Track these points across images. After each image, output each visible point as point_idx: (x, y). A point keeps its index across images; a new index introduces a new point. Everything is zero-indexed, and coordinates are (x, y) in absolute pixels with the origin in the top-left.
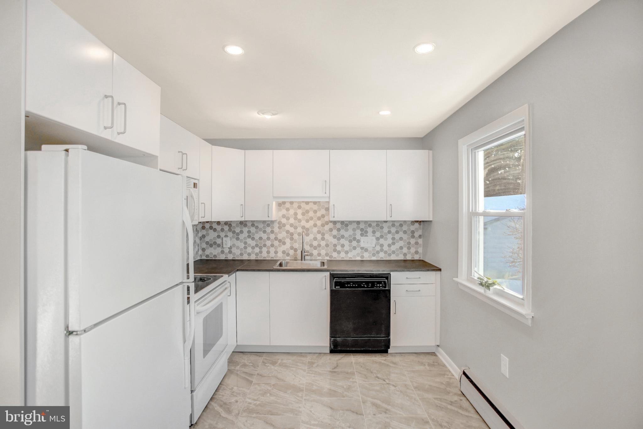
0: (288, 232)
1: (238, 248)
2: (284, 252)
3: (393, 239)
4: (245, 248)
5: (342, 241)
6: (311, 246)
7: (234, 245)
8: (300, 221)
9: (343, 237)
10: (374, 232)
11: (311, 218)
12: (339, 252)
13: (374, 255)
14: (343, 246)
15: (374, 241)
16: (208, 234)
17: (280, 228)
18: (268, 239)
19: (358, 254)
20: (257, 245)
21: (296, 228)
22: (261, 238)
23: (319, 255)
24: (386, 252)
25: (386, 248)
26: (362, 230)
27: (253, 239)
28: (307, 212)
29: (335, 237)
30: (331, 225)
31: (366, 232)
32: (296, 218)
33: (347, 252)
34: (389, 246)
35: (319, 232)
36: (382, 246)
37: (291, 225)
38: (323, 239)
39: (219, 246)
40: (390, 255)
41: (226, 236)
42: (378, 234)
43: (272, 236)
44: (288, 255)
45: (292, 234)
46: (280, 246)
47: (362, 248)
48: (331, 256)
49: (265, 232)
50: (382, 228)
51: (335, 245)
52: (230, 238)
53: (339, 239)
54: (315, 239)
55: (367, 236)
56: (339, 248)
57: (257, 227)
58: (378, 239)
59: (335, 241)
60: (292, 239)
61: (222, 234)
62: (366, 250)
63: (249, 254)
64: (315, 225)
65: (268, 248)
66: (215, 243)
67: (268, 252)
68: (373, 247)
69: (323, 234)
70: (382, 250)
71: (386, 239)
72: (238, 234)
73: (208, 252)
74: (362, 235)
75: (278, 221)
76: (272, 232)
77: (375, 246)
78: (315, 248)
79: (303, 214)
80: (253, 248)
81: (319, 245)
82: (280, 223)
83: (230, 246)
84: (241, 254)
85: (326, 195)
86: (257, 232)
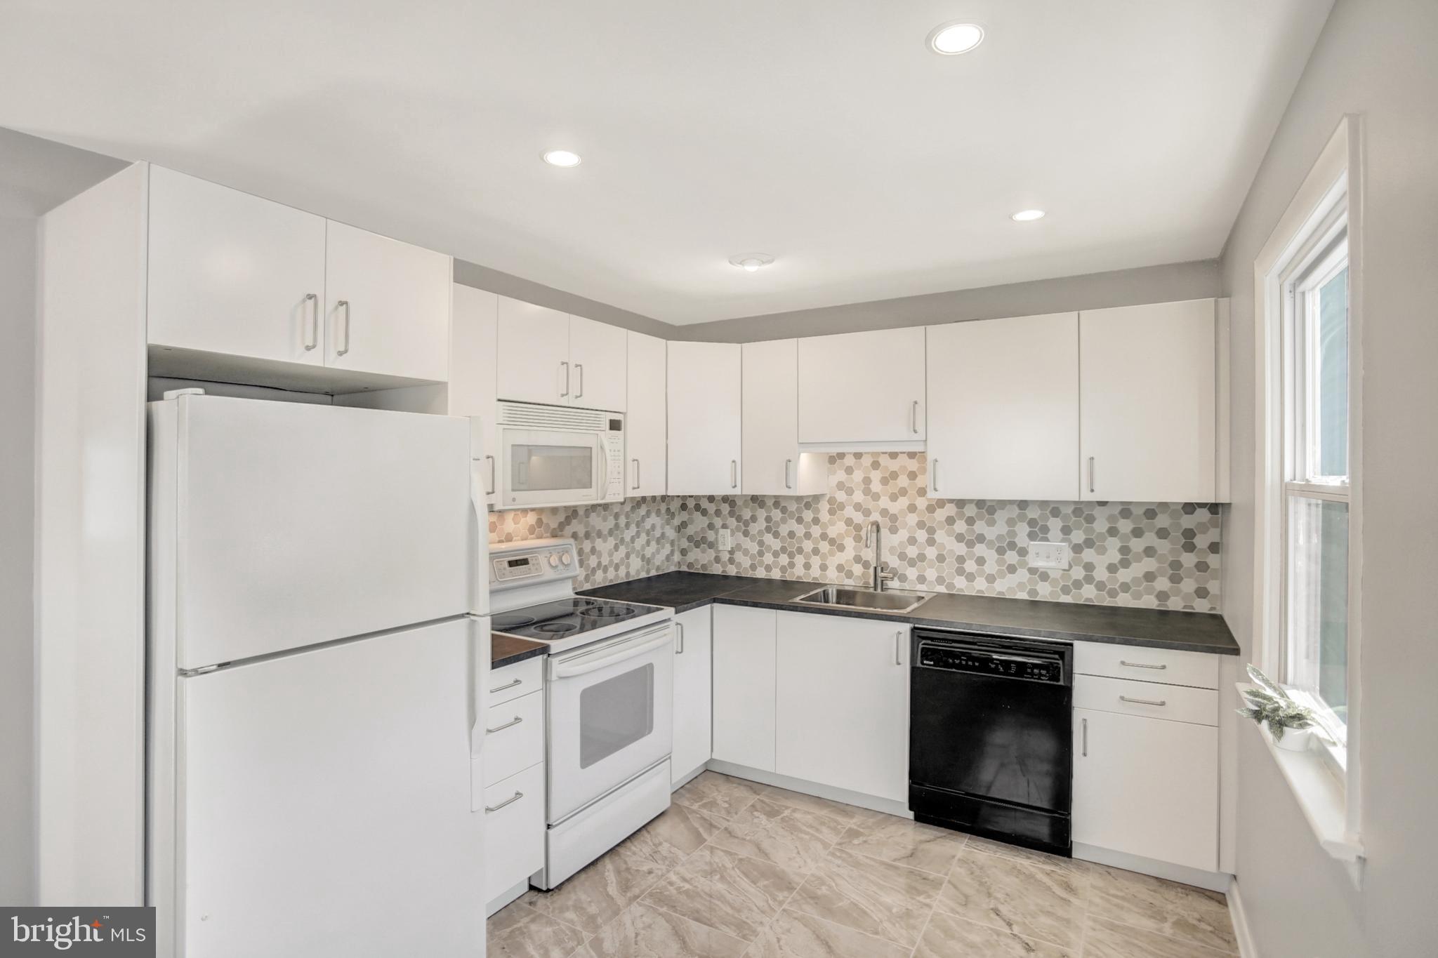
0: (849, 522)
1: (746, 552)
2: (840, 568)
3: (1125, 550)
4: (761, 554)
5: (980, 549)
6: (902, 556)
7: (738, 547)
8: (876, 497)
9: (981, 538)
10: (1066, 530)
11: (903, 492)
12: (971, 577)
13: (1065, 590)
14: (981, 561)
15: (1067, 554)
16: (692, 521)
17: (832, 512)
18: (808, 536)
19: (1021, 586)
20: (783, 550)
21: (867, 513)
22: (792, 534)
23: (922, 579)
24: (1100, 586)
25: (1101, 574)
26: (1032, 523)
27: (776, 535)
28: (894, 475)
29: (960, 538)
30: (950, 510)
31: (1045, 529)
32: (867, 491)
33: (991, 579)
34: (1112, 568)
35: (921, 525)
36: (1089, 567)
37: (858, 507)
38: (931, 542)
39: (711, 545)
40: (1113, 593)
41: (724, 526)
42: (1078, 536)
43: (816, 531)
44: (849, 574)
45: (858, 528)
46: (832, 554)
47: (1033, 571)
48: (951, 586)
49: (800, 520)
50: (1090, 519)
51: (961, 560)
52: (732, 530)
53: (970, 544)
54: (912, 541)
55: (1047, 540)
56: (970, 566)
57: (784, 510)
58: (1077, 549)
59: (961, 549)
60: (858, 539)
61: (718, 522)
62: (1044, 577)
63: (768, 568)
64: (912, 508)
65: (807, 557)
66: (704, 540)
67: (807, 566)
68: (1064, 570)
69: (931, 531)
70: (1089, 579)
71: (1102, 551)
72: (746, 524)
73: (691, 557)
74: (1032, 536)
75: (828, 496)
76: (816, 521)
77: (1070, 566)
78: (912, 563)
79: (884, 481)
80: (776, 554)
81: (922, 557)
82: (832, 501)
83: (732, 548)
84: (753, 567)
85: (915, 437)
86: (784, 521)
